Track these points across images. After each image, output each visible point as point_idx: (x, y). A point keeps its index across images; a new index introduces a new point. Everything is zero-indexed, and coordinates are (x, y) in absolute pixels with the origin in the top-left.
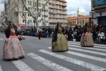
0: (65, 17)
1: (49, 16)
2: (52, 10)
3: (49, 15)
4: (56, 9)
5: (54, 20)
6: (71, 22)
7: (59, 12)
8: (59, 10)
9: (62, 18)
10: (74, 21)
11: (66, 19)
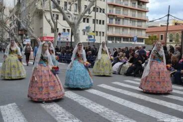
0: (144, 25)
1: (108, 22)
2: (114, 9)
3: (108, 19)
4: (124, 7)
5: (118, 30)
6: (156, 37)
7: (130, 14)
8: (131, 9)
9: (136, 27)
10: (162, 36)
11: (145, 30)
